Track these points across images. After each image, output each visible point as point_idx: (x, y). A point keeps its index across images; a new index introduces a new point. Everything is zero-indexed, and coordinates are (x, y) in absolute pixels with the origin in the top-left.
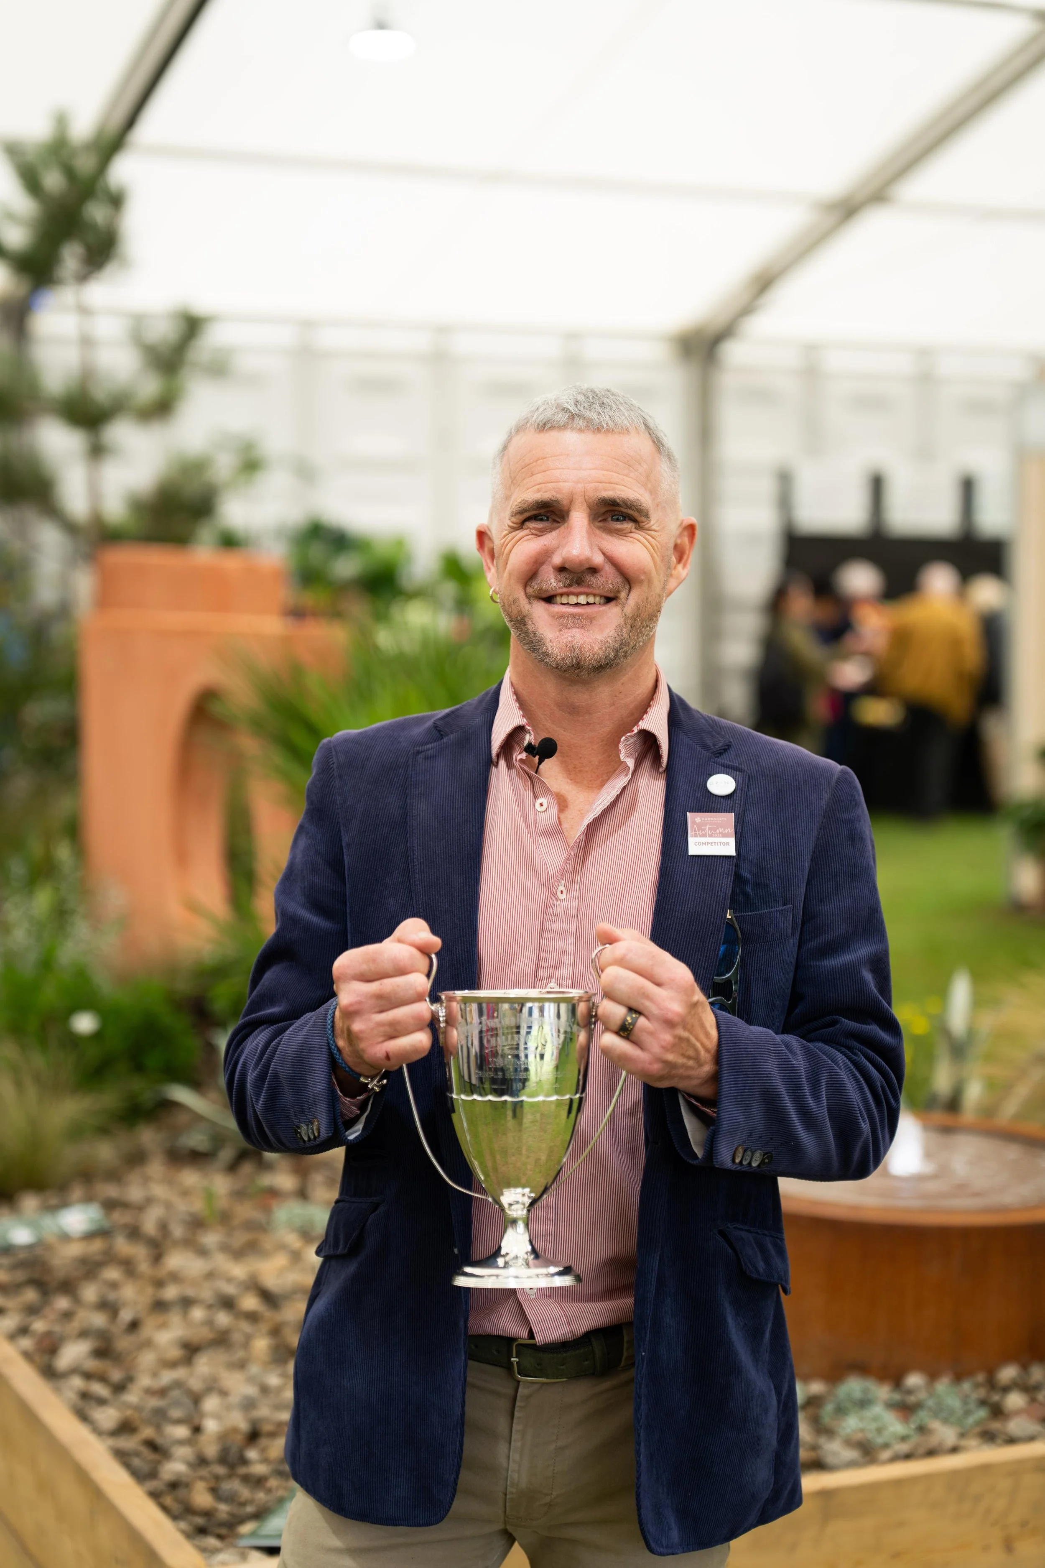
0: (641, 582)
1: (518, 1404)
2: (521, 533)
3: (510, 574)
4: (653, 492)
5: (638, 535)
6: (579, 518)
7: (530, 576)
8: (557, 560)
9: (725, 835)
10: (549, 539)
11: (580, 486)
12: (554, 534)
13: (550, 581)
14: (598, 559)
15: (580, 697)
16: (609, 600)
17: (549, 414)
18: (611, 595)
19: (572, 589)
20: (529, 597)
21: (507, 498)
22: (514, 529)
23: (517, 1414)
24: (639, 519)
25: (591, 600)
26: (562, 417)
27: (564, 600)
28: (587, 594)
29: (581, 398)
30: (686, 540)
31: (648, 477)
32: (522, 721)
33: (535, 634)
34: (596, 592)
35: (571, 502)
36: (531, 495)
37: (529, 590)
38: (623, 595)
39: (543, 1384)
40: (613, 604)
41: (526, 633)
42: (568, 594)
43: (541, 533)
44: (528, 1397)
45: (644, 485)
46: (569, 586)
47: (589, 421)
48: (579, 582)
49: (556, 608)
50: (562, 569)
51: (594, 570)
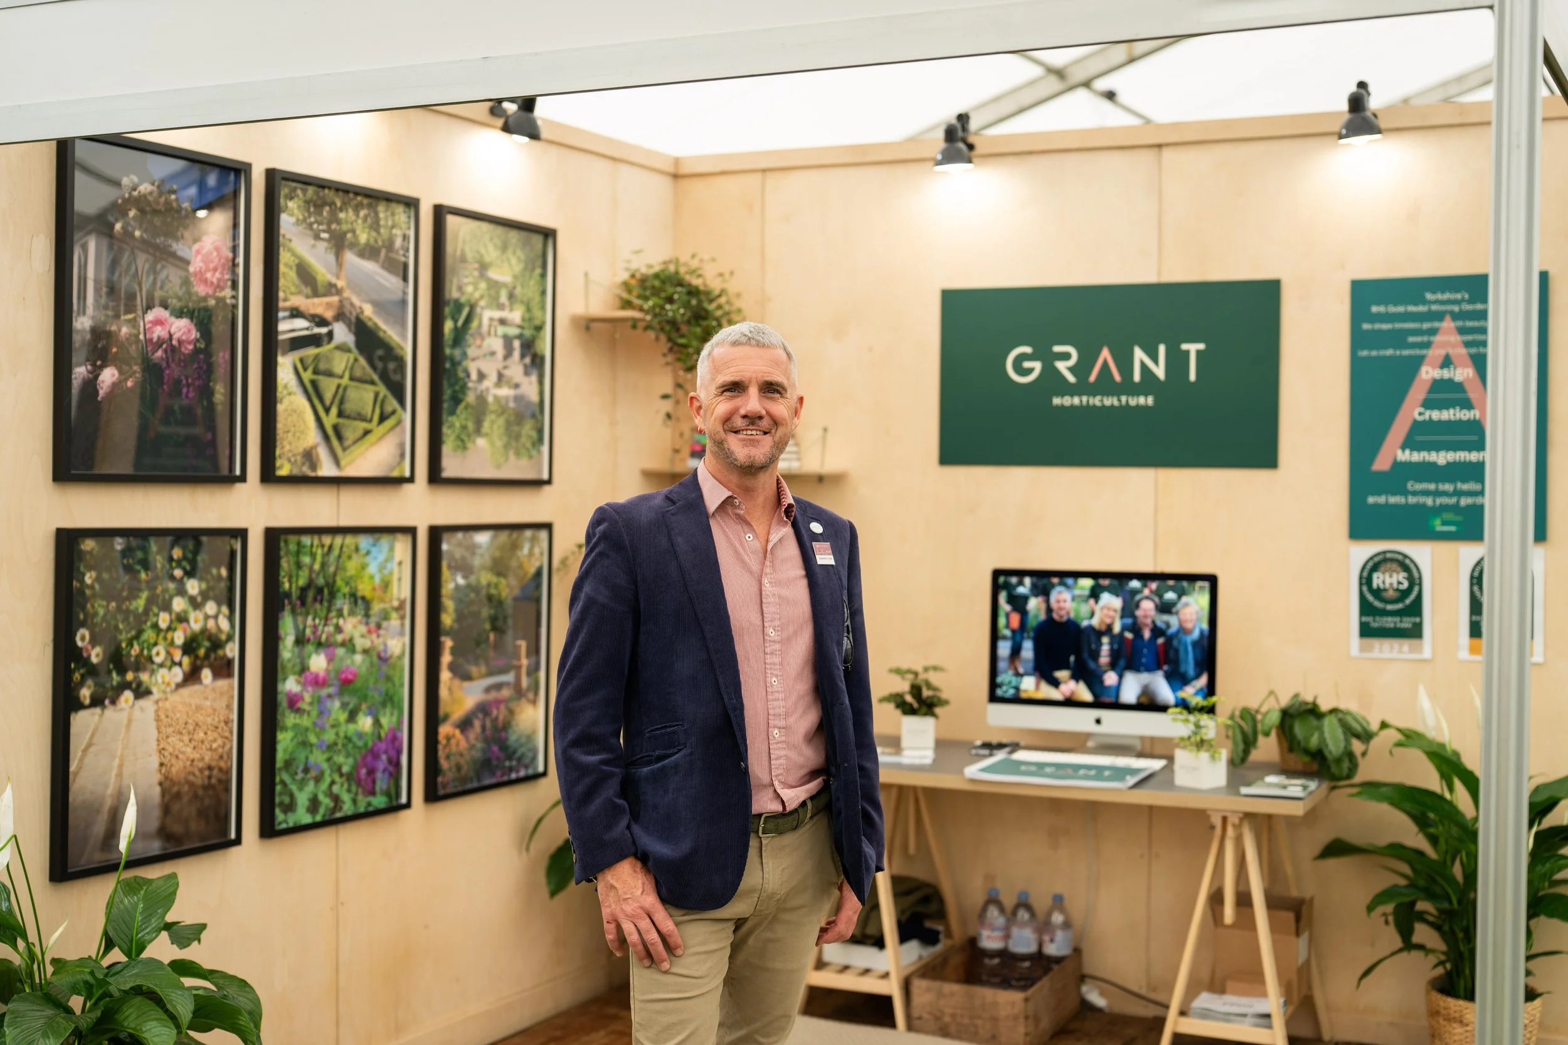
0: (783, 425)
1: (763, 849)
2: (722, 398)
3: (715, 419)
4: (788, 378)
5: (781, 400)
6: (753, 391)
7: (727, 420)
8: (743, 412)
9: (829, 554)
10: (738, 402)
11: (754, 375)
12: (739, 399)
13: (739, 422)
14: (764, 412)
15: (749, 482)
16: (765, 433)
17: (737, 337)
18: (767, 431)
19: (749, 427)
20: (725, 430)
21: (713, 379)
22: (717, 396)
23: (763, 854)
24: (783, 392)
25: (758, 433)
26: (744, 339)
27: (745, 433)
28: (756, 430)
29: (752, 329)
30: (798, 405)
31: (786, 371)
32: (730, 494)
33: (729, 449)
34: (761, 429)
35: (750, 382)
36: (727, 377)
37: (726, 427)
38: (773, 431)
39: (772, 837)
40: (768, 435)
41: (724, 449)
42: (747, 430)
43: (732, 397)
44: (767, 845)
45: (785, 375)
46: (748, 425)
47: (758, 341)
48: (753, 424)
49: (740, 436)
50: (745, 417)
51: (761, 418)
